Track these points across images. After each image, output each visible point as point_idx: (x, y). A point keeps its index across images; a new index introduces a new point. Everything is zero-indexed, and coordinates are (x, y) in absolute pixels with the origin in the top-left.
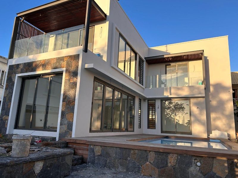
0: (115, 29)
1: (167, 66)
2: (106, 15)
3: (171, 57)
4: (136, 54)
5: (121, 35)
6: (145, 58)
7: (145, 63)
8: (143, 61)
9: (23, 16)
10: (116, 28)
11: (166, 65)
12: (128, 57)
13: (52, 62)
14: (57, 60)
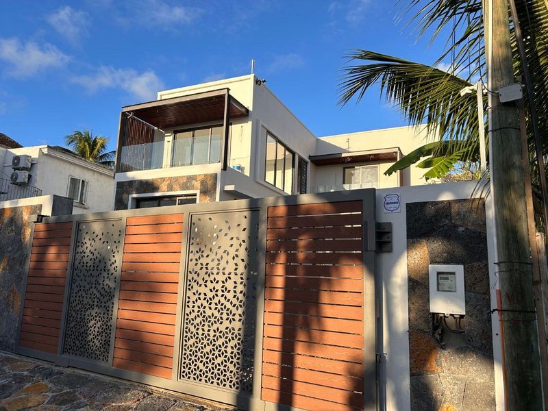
0: (260, 127)
1: (347, 170)
2: (247, 110)
3: (350, 157)
4: (293, 154)
5: (269, 133)
6: (310, 157)
7: (309, 165)
8: (307, 163)
9: (132, 111)
10: (262, 126)
11: (344, 169)
12: (280, 156)
13: (182, 181)
14: (188, 178)
